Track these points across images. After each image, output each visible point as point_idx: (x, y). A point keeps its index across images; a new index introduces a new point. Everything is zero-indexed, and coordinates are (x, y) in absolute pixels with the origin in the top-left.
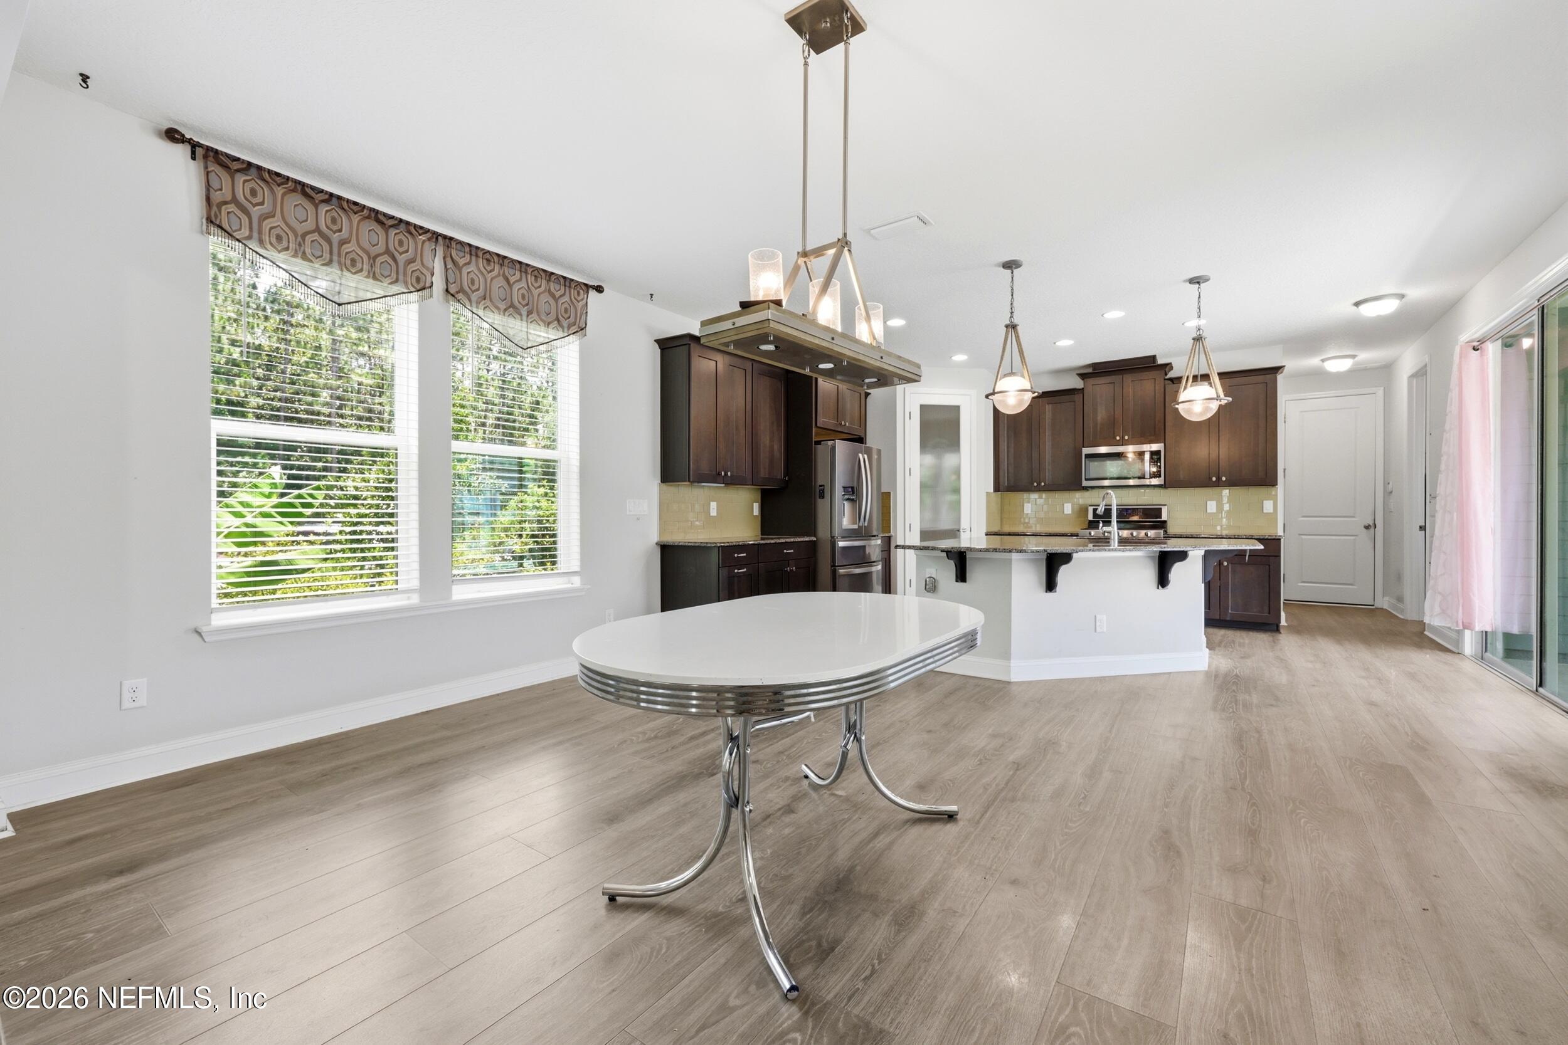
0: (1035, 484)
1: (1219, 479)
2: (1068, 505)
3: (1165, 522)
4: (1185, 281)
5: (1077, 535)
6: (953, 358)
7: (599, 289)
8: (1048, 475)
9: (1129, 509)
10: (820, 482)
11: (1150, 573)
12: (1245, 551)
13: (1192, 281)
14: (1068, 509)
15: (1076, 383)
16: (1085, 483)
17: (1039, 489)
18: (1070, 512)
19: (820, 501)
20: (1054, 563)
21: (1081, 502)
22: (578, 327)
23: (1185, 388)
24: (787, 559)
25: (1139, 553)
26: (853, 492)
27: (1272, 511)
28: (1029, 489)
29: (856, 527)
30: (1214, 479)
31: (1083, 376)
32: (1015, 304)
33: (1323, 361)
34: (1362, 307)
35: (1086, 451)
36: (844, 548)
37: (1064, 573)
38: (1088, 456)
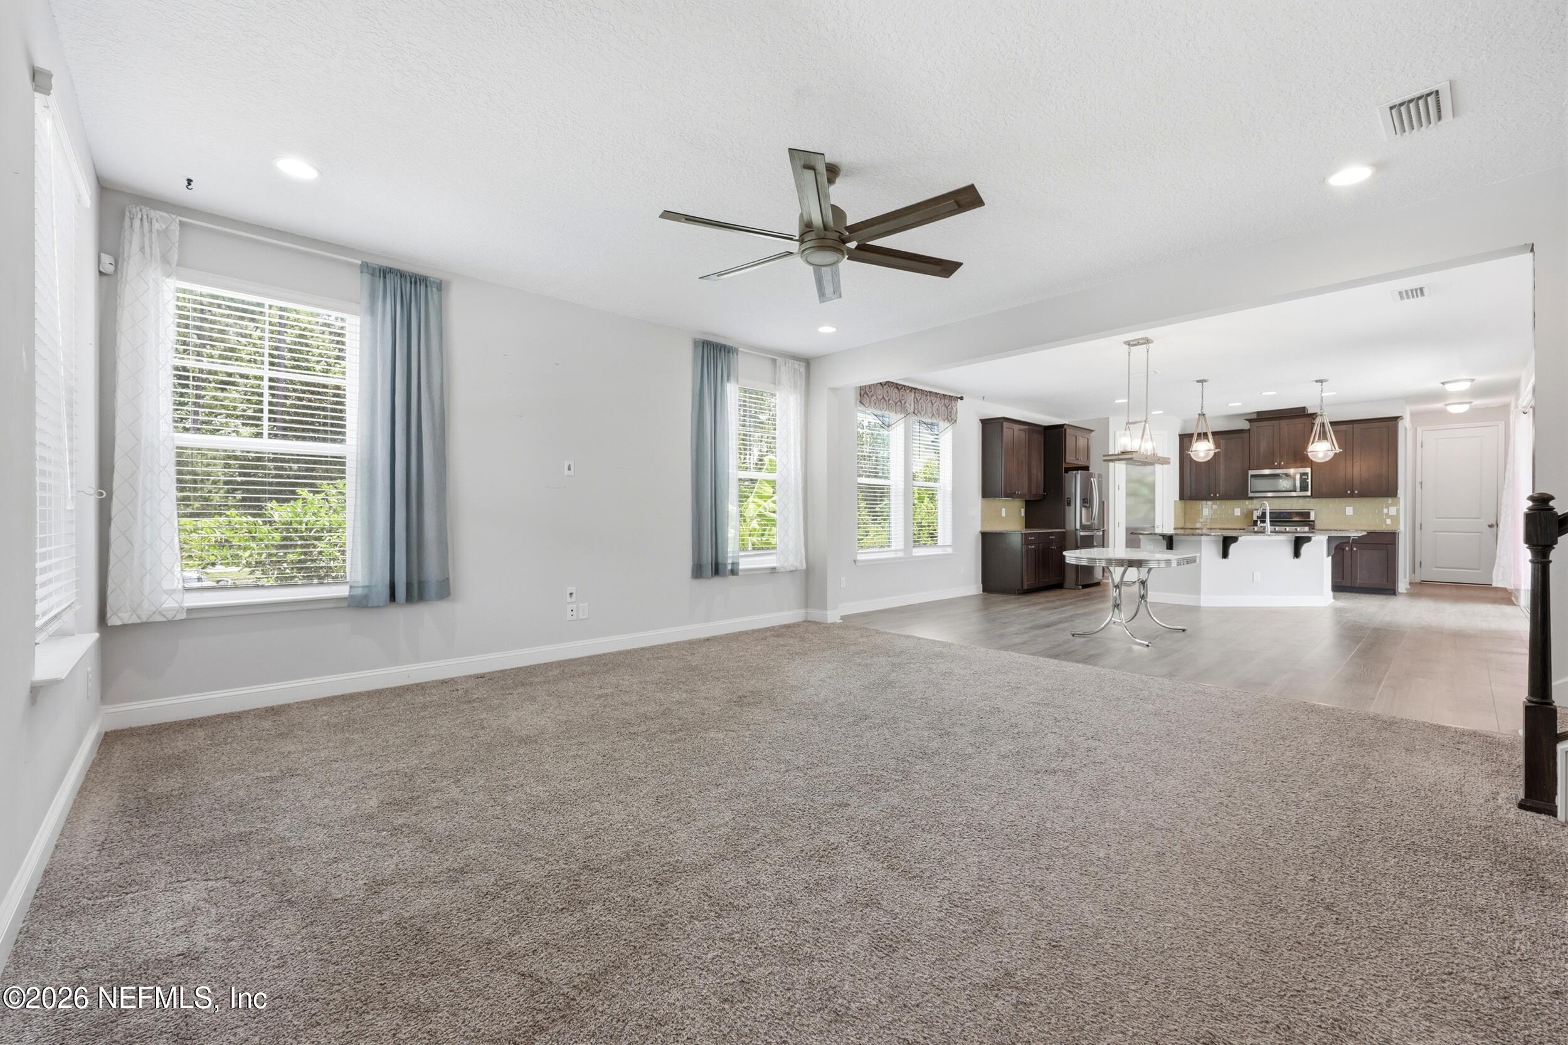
0: (1212, 494)
1: (1352, 492)
2: (1237, 510)
3: (1311, 521)
5: (1244, 529)
6: (1153, 413)
7: (961, 398)
8: (1222, 487)
9: (1285, 512)
10: (1067, 496)
11: (1289, 550)
12: (1350, 537)
13: (1318, 381)
14: (1238, 512)
15: (1246, 425)
16: (1250, 495)
17: (1214, 499)
18: (1239, 514)
19: (1067, 508)
20: (1227, 543)
21: (1250, 507)
22: (951, 418)
23: (1313, 443)
24: (1051, 542)
25: (1282, 537)
26: (1087, 502)
27: (1395, 514)
28: (1207, 498)
29: (1089, 523)
30: (1349, 492)
31: (1250, 421)
33: (1446, 405)
34: (1447, 386)
35: (1251, 472)
36: (1082, 536)
37: (1233, 548)
38: (1252, 476)
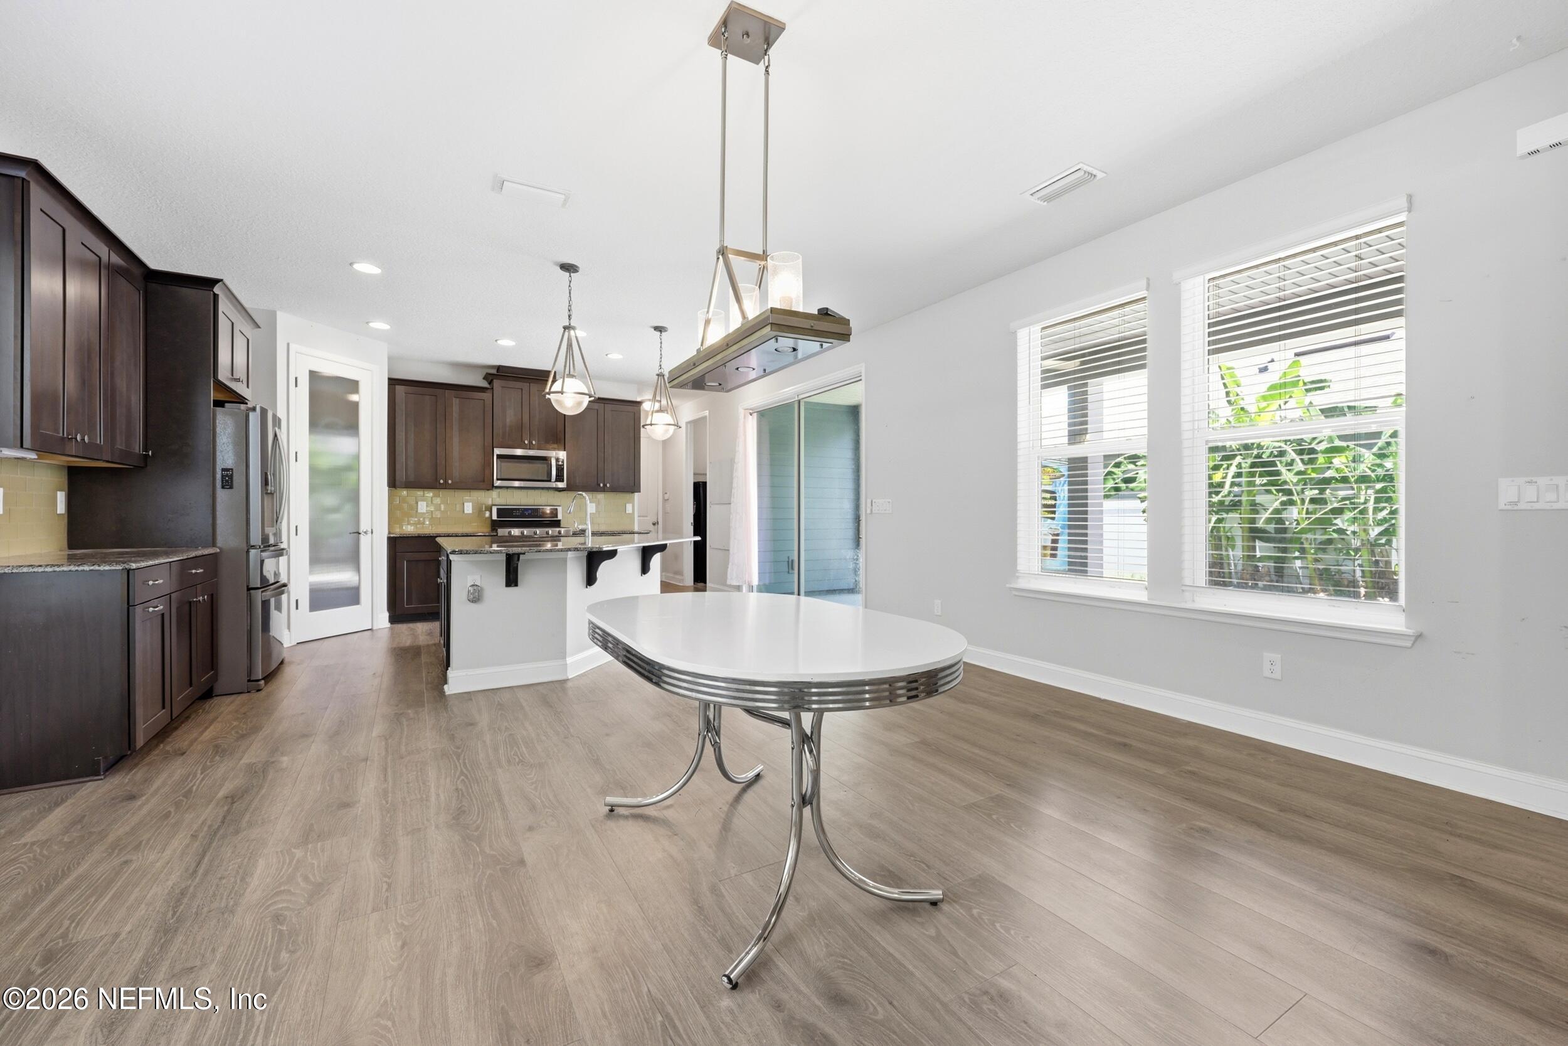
0: (442, 481)
1: (605, 485)
2: (469, 504)
3: (559, 521)
4: (652, 327)
6: (371, 325)
9: (519, 509)
10: (222, 463)
11: (637, 564)
13: (657, 328)
14: (469, 508)
16: (497, 483)
18: (471, 511)
19: (221, 493)
21: (487, 501)
24: (196, 584)
27: (631, 512)
29: (273, 531)
30: (602, 485)
31: (485, 376)
32: (573, 307)
35: (497, 451)
38: (501, 457)
